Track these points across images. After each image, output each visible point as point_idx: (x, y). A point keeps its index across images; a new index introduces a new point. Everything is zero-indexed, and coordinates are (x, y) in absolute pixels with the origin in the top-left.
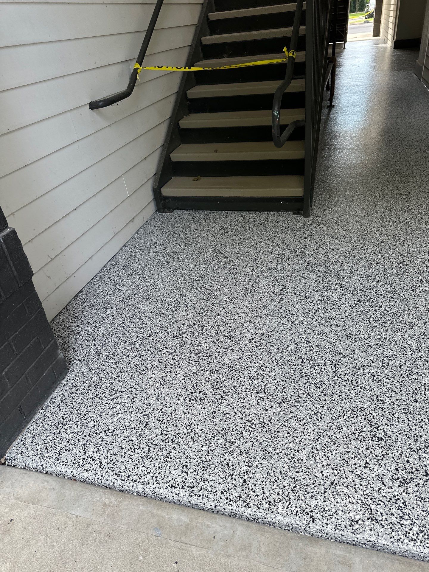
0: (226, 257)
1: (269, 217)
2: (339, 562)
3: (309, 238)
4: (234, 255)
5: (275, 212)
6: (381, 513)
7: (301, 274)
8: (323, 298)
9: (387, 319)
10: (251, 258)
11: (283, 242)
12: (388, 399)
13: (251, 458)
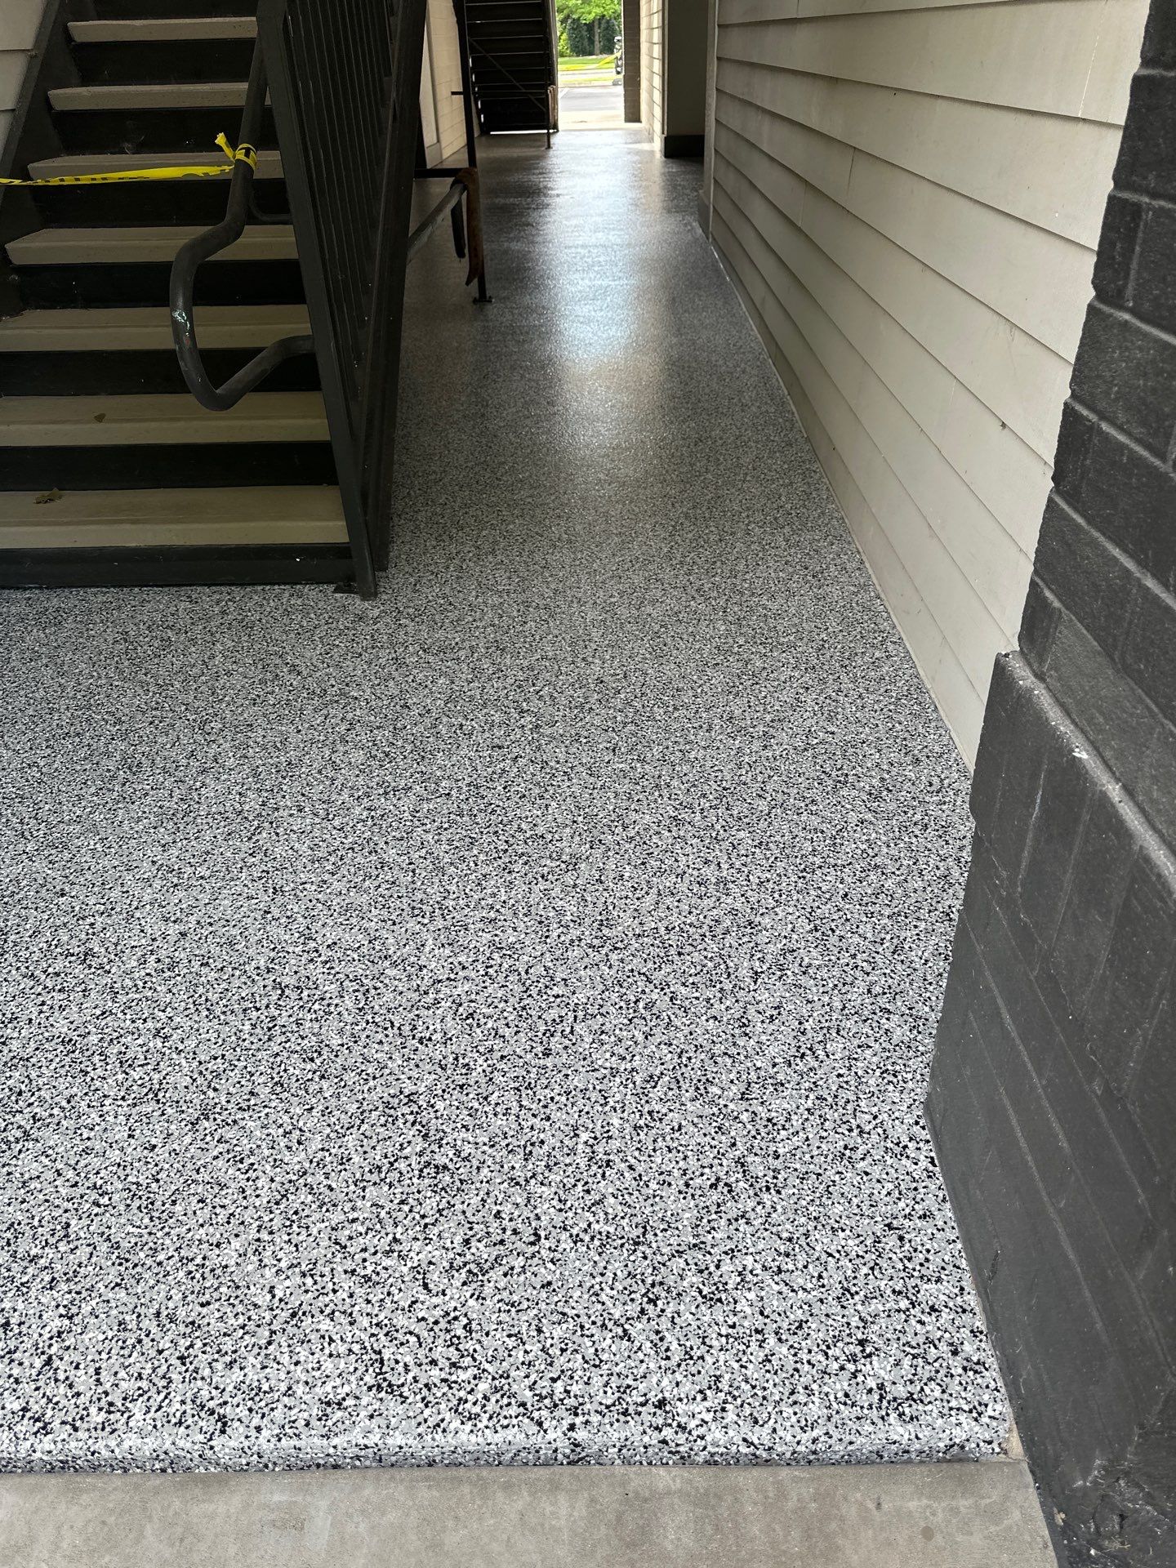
0: (119, 721)
1: (268, 600)
2: (273, 1523)
3: (366, 657)
4: (144, 713)
5: (288, 587)
6: (406, 1365)
7: (328, 753)
8: (373, 813)
9: (520, 852)
10: (194, 720)
11: (294, 669)
12: (480, 1061)
13: (78, 1293)
